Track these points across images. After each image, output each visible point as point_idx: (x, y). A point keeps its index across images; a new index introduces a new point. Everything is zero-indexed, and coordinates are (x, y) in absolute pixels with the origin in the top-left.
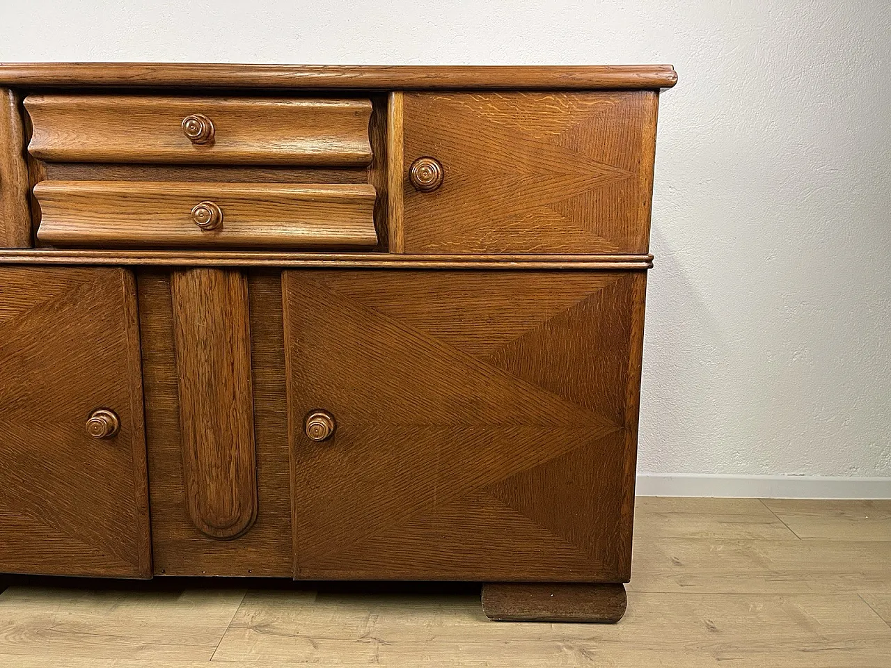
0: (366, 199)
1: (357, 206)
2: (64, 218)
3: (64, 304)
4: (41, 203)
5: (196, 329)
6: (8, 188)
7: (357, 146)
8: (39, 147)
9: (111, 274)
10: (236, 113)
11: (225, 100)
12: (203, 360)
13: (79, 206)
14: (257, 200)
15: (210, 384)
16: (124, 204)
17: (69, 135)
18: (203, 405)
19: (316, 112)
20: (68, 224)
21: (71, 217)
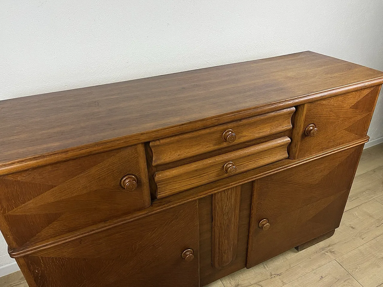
0: (287, 143)
1: (282, 147)
2: (168, 187)
3: (172, 221)
4: (157, 184)
5: (224, 209)
6: (145, 185)
8: (159, 162)
10: (244, 125)
12: (226, 219)
15: (228, 226)
17: (171, 153)
18: (224, 233)
20: (171, 188)
21: (172, 185)
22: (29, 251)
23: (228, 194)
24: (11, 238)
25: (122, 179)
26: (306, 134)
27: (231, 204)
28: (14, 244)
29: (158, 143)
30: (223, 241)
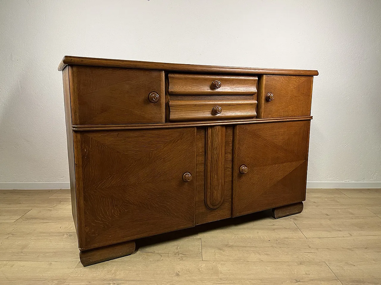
0: (255, 104)
1: (252, 106)
2: (177, 113)
3: (178, 140)
4: (170, 108)
5: (214, 144)
7: (254, 89)
8: (172, 90)
9: (193, 129)
10: (226, 80)
11: (223, 76)
12: (215, 154)
13: (181, 109)
14: (229, 105)
15: (217, 161)
16: (195, 107)
17: (180, 86)
18: (214, 167)
19: (245, 80)
20: (179, 114)
21: (179, 112)
22: (86, 127)
23: (216, 130)
24: (78, 115)
25: (150, 94)
26: (268, 99)
27: (219, 141)
28: (78, 122)
29: (172, 75)
30: (214, 176)
